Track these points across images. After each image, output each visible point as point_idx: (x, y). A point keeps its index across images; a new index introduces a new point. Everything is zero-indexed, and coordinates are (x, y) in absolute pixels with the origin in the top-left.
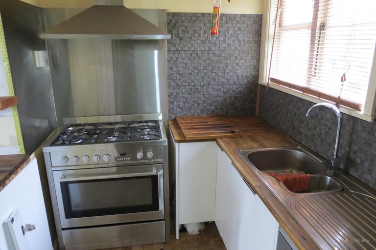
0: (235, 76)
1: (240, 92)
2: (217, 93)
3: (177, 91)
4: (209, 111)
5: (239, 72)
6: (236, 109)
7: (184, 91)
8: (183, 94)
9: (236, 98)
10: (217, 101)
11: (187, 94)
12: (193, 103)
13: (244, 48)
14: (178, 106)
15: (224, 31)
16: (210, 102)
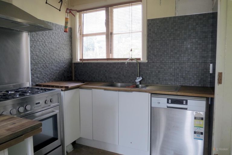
0: (63, 58)
1: (66, 68)
2: (56, 68)
3: (36, 67)
4: (53, 79)
5: (65, 56)
6: (65, 77)
7: (40, 67)
8: (39, 68)
9: (64, 71)
10: (56, 73)
11: (42, 69)
12: (45, 75)
13: (66, 44)
14: (37, 77)
15: (58, 33)
16: (53, 74)
